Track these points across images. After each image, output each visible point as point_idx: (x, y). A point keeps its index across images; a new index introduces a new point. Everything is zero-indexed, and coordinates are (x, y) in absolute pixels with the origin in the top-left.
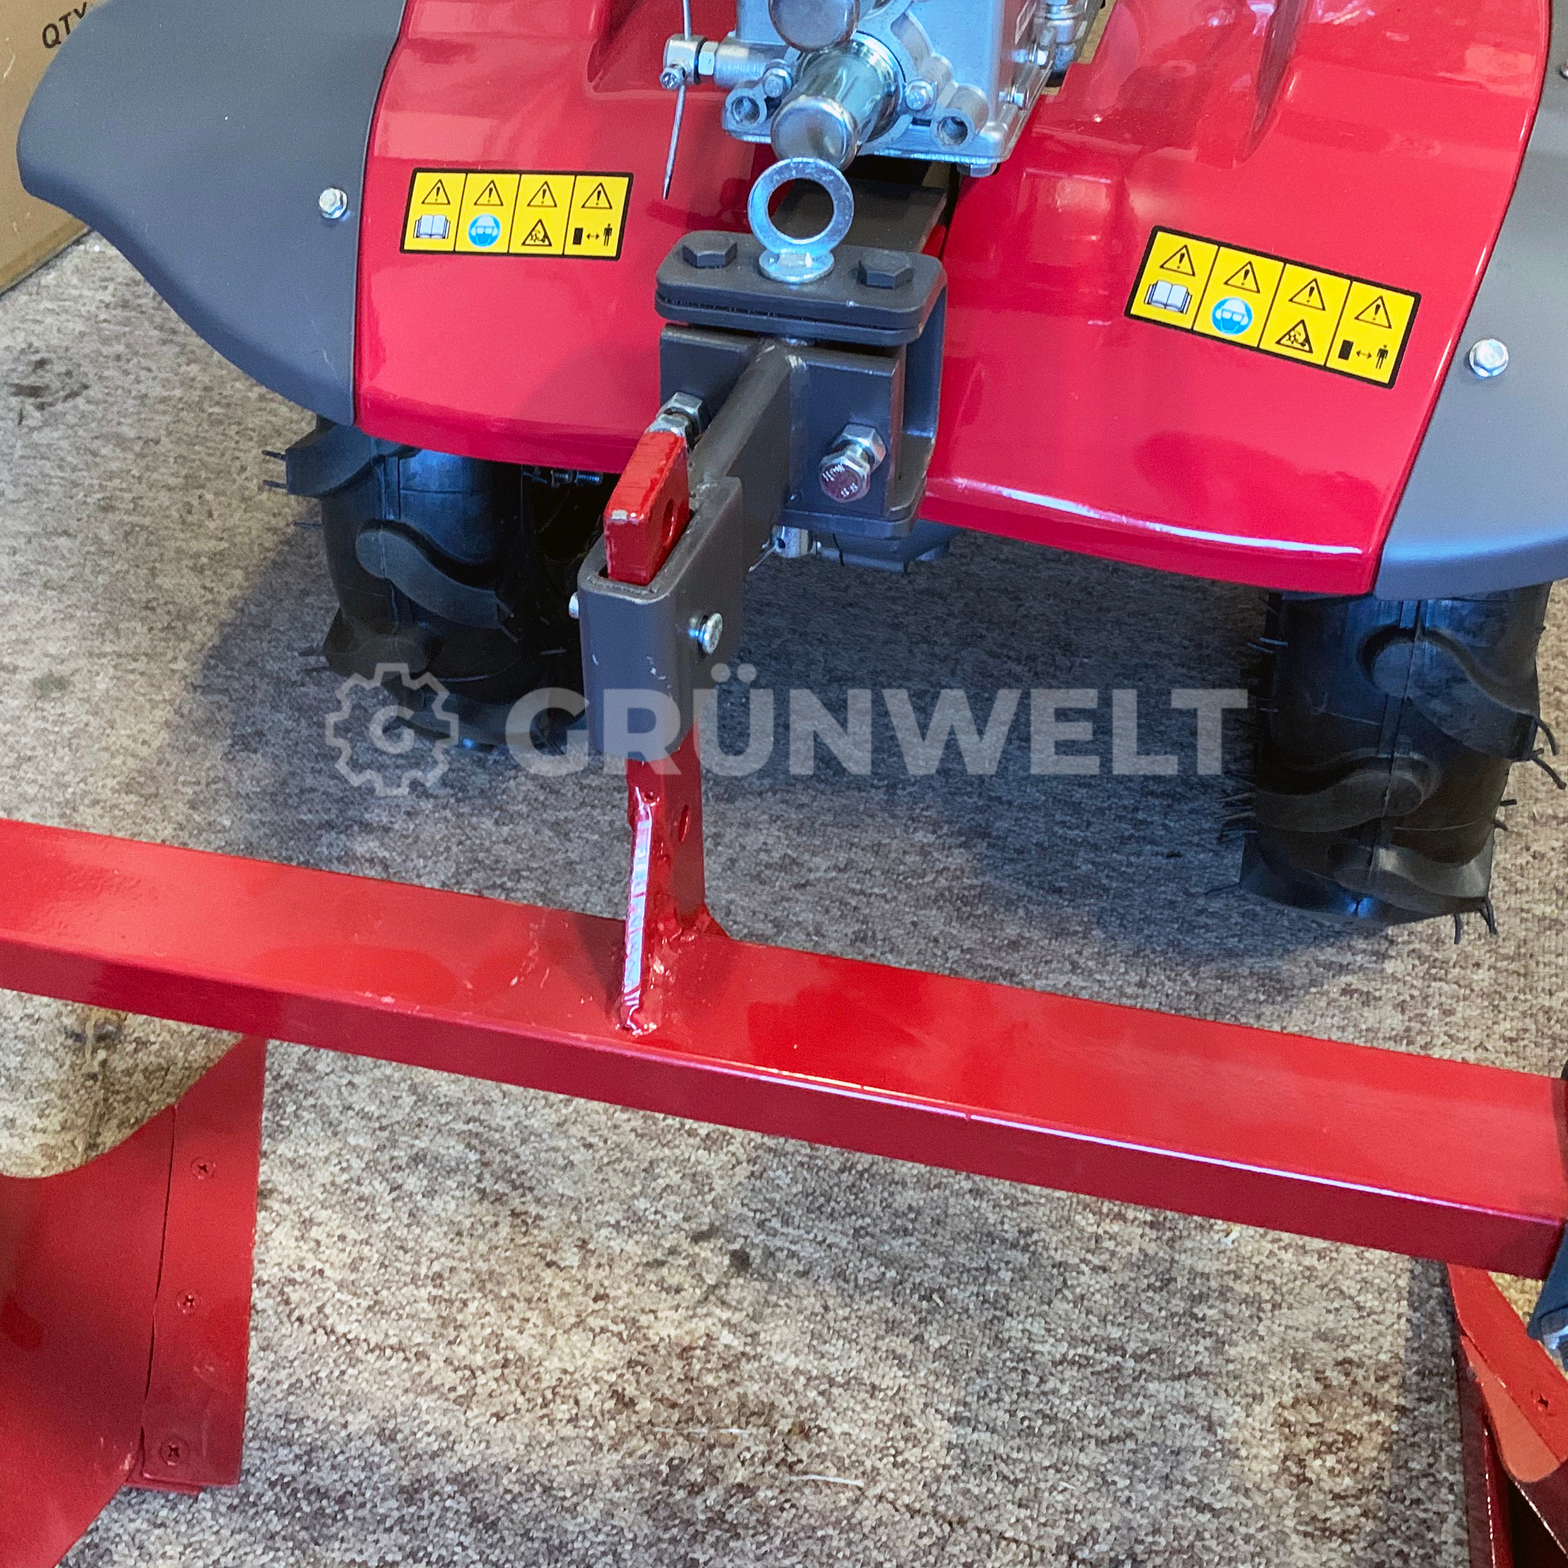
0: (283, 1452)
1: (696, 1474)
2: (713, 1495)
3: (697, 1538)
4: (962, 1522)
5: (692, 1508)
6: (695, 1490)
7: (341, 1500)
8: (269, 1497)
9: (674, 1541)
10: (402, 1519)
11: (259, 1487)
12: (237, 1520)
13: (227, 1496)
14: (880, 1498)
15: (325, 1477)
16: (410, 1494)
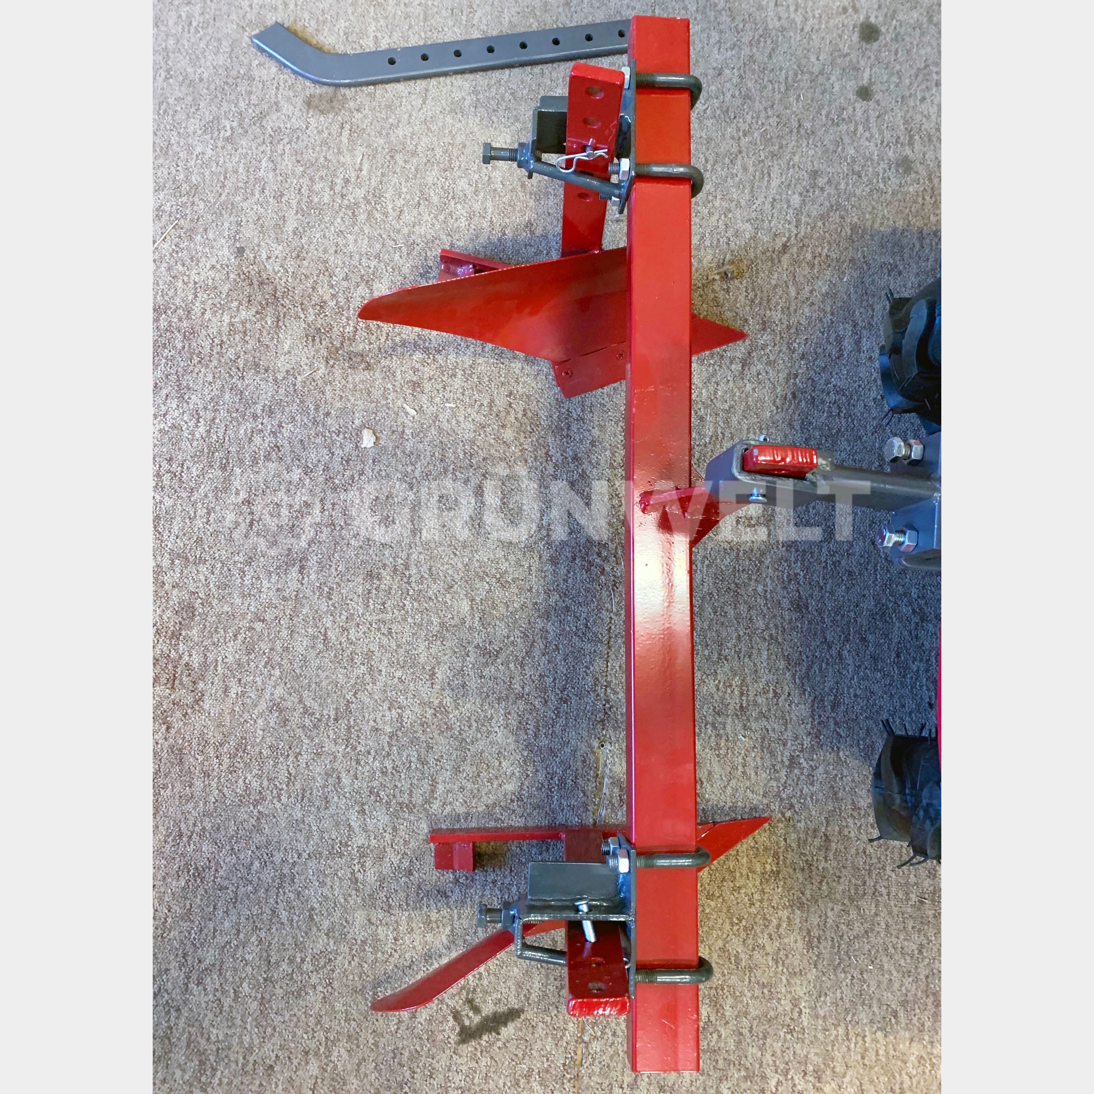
0: (579, 410)
1: (605, 554)
2: (598, 560)
3: (583, 559)
4: (609, 647)
5: (592, 555)
6: (599, 554)
7: (568, 435)
8: (563, 410)
9: (580, 551)
10: (566, 458)
11: (566, 407)
12: (554, 403)
13: (560, 396)
14: (611, 618)
15: (574, 427)
16: (576, 458)
